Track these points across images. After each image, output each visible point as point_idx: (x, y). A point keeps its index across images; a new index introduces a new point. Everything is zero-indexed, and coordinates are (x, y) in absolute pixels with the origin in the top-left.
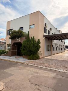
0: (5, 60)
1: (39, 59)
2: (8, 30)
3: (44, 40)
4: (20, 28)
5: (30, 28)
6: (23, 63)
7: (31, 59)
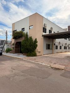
0: (8, 56)
1: (36, 56)
2: (13, 31)
3: (43, 39)
4: (22, 29)
5: (30, 29)
6: (19, 59)
7: (28, 56)
